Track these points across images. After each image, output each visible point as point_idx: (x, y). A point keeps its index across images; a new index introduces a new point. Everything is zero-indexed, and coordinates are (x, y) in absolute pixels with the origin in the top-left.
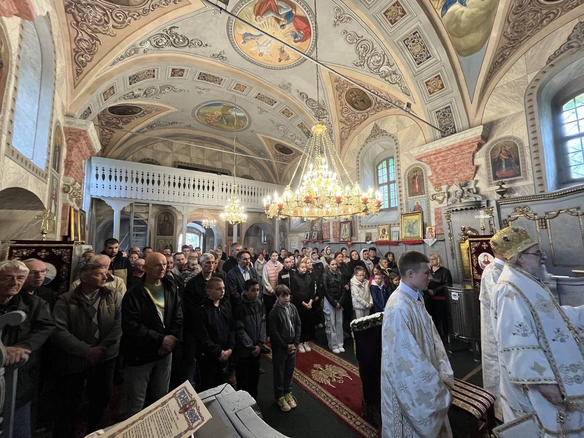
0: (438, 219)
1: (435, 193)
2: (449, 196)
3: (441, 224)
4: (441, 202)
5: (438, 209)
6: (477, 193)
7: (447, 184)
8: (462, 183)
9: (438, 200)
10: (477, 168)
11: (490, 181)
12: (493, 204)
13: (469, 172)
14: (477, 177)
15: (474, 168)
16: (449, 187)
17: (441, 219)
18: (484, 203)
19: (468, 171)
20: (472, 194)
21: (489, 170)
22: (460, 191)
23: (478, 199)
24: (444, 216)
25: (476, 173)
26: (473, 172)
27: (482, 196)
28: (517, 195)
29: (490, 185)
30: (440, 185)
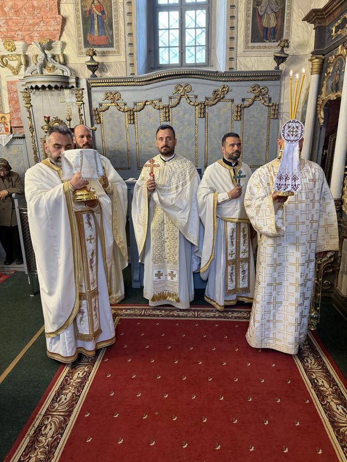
0: (13, 101)
1: (6, 53)
2: (27, 63)
3: (17, 110)
4: (16, 72)
5: (13, 83)
6: (65, 63)
7: (23, 39)
8: (45, 43)
9: (11, 68)
10: (64, 20)
11: (80, 48)
12: (83, 84)
13: (54, 26)
14: (65, 38)
15: (60, 20)
16: (27, 46)
17: (17, 102)
18: (72, 81)
19: (52, 23)
20: (57, 65)
21: (78, 30)
22: (41, 56)
23: (66, 74)
24: (21, 97)
25: (62, 29)
26: (59, 27)
27: (70, 69)
28: (108, 74)
29: (80, 54)
30: (13, 38)
